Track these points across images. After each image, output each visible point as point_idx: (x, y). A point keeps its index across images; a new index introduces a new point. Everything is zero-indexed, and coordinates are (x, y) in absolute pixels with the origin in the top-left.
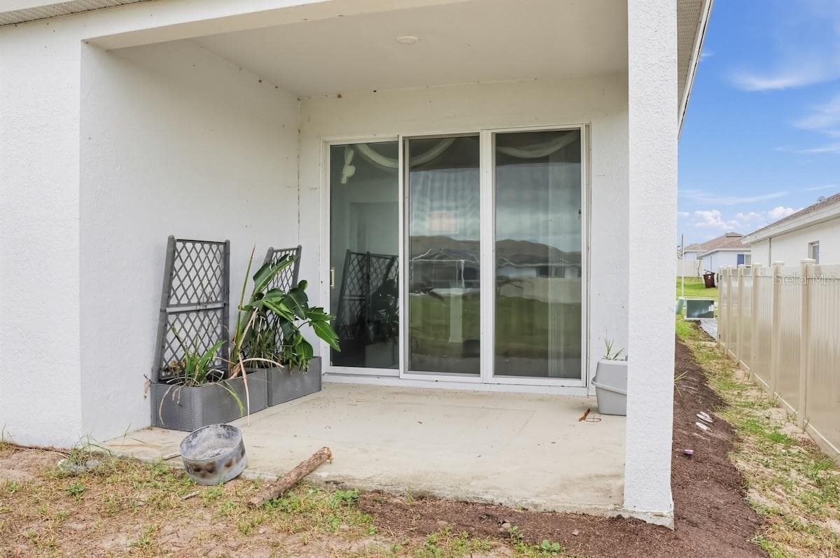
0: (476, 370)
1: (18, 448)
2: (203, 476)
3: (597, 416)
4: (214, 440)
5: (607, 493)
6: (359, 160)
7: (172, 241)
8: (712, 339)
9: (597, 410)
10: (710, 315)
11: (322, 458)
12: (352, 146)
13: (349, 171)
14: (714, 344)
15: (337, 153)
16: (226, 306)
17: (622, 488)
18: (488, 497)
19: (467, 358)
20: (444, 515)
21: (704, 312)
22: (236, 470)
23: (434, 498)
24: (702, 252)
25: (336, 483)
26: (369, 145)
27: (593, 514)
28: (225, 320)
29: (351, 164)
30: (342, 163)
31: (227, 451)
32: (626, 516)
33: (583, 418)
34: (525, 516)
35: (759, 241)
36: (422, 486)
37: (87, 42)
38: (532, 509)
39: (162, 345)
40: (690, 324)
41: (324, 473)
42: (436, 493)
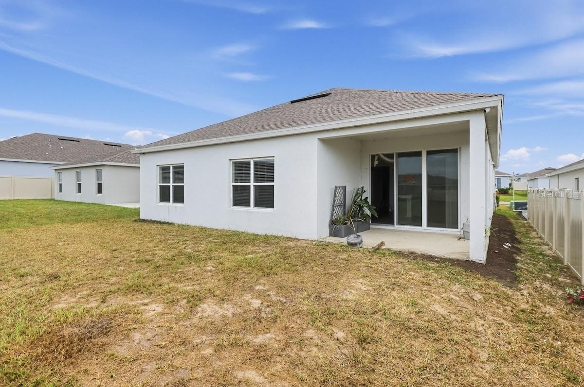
0: (421, 225)
1: (299, 240)
2: (353, 246)
3: (463, 240)
4: (353, 238)
5: (465, 255)
6: (379, 159)
7: (336, 187)
8: (526, 220)
9: (464, 238)
10: (526, 209)
11: (383, 244)
12: (378, 155)
13: (376, 163)
14: (526, 222)
15: (373, 157)
16: (345, 204)
17: (469, 255)
18: (431, 254)
19: (417, 221)
20: (419, 256)
21: (524, 208)
22: (361, 245)
23: (415, 253)
24: (529, 178)
25: (388, 249)
26: (383, 154)
27: (461, 259)
28: (344, 208)
29: (377, 160)
30: (374, 160)
31: (357, 241)
32: (470, 260)
33: (459, 240)
34: (441, 258)
35: (553, 176)
36: (412, 251)
37: (318, 139)
38: (443, 257)
39: (332, 214)
40: (516, 213)
41: (383, 247)
42: (416, 252)
